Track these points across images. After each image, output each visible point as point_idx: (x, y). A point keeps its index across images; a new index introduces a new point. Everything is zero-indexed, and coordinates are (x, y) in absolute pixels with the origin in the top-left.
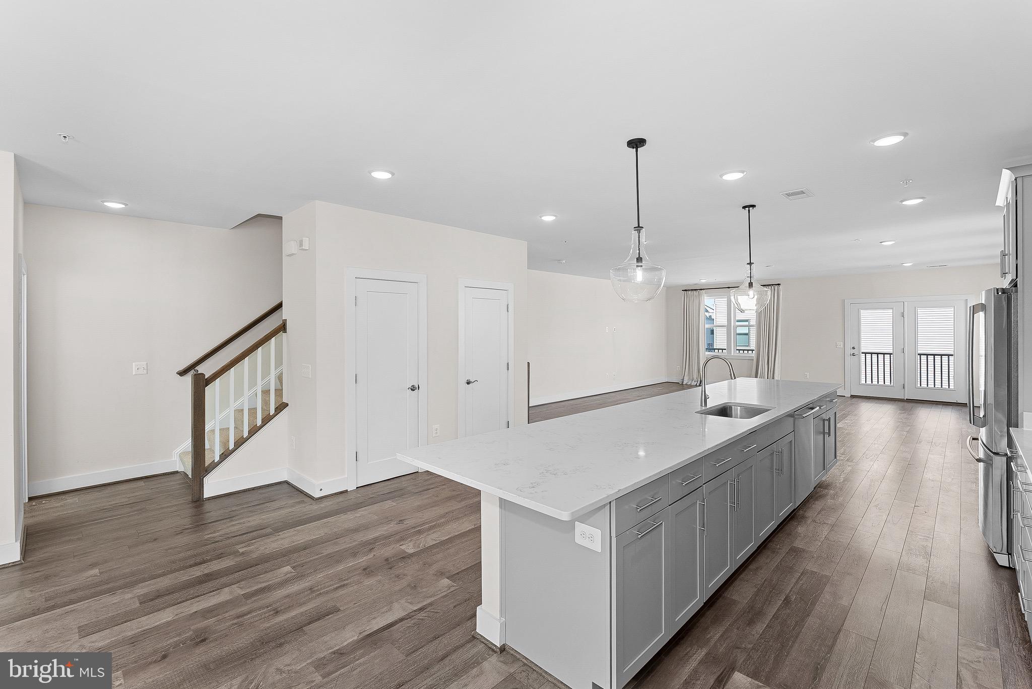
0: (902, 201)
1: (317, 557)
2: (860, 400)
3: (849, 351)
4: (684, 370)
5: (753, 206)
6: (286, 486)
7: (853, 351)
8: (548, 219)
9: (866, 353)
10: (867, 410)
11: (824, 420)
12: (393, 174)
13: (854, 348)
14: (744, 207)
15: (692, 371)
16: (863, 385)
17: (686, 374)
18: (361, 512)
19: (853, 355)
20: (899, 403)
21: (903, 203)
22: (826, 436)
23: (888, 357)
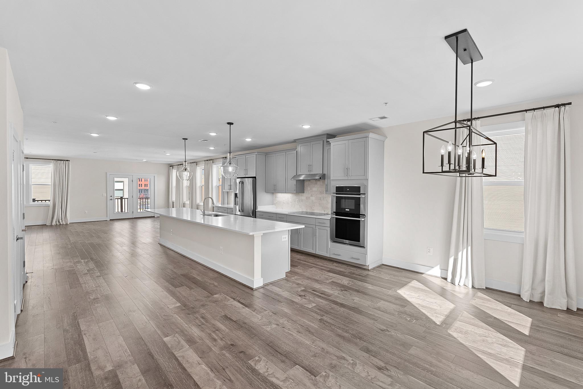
2: (114, 221)
3: (109, 198)
13: (111, 196)
16: (117, 214)
19: (111, 200)
23: (126, 200)
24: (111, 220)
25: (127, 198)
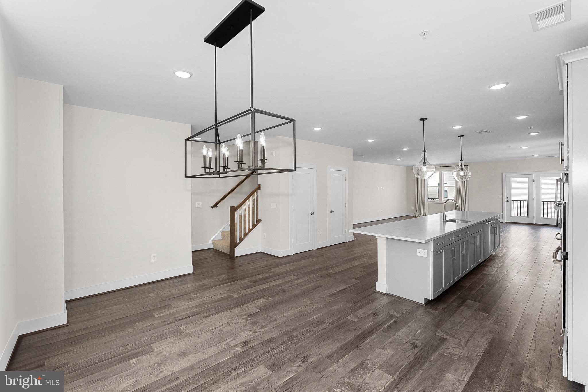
0: (529, 133)
1: (299, 273)
2: (510, 224)
3: (505, 199)
4: (416, 209)
5: (463, 136)
6: (261, 253)
7: (507, 199)
8: (371, 141)
9: (514, 201)
10: (514, 229)
11: (494, 228)
12: (321, 128)
13: (507, 198)
14: (459, 136)
15: (421, 210)
16: (512, 216)
17: (417, 211)
18: (302, 262)
19: (507, 201)
20: (531, 225)
21: (530, 134)
22: (495, 234)
23: (526, 203)
24: (507, 223)
25: (527, 201)
